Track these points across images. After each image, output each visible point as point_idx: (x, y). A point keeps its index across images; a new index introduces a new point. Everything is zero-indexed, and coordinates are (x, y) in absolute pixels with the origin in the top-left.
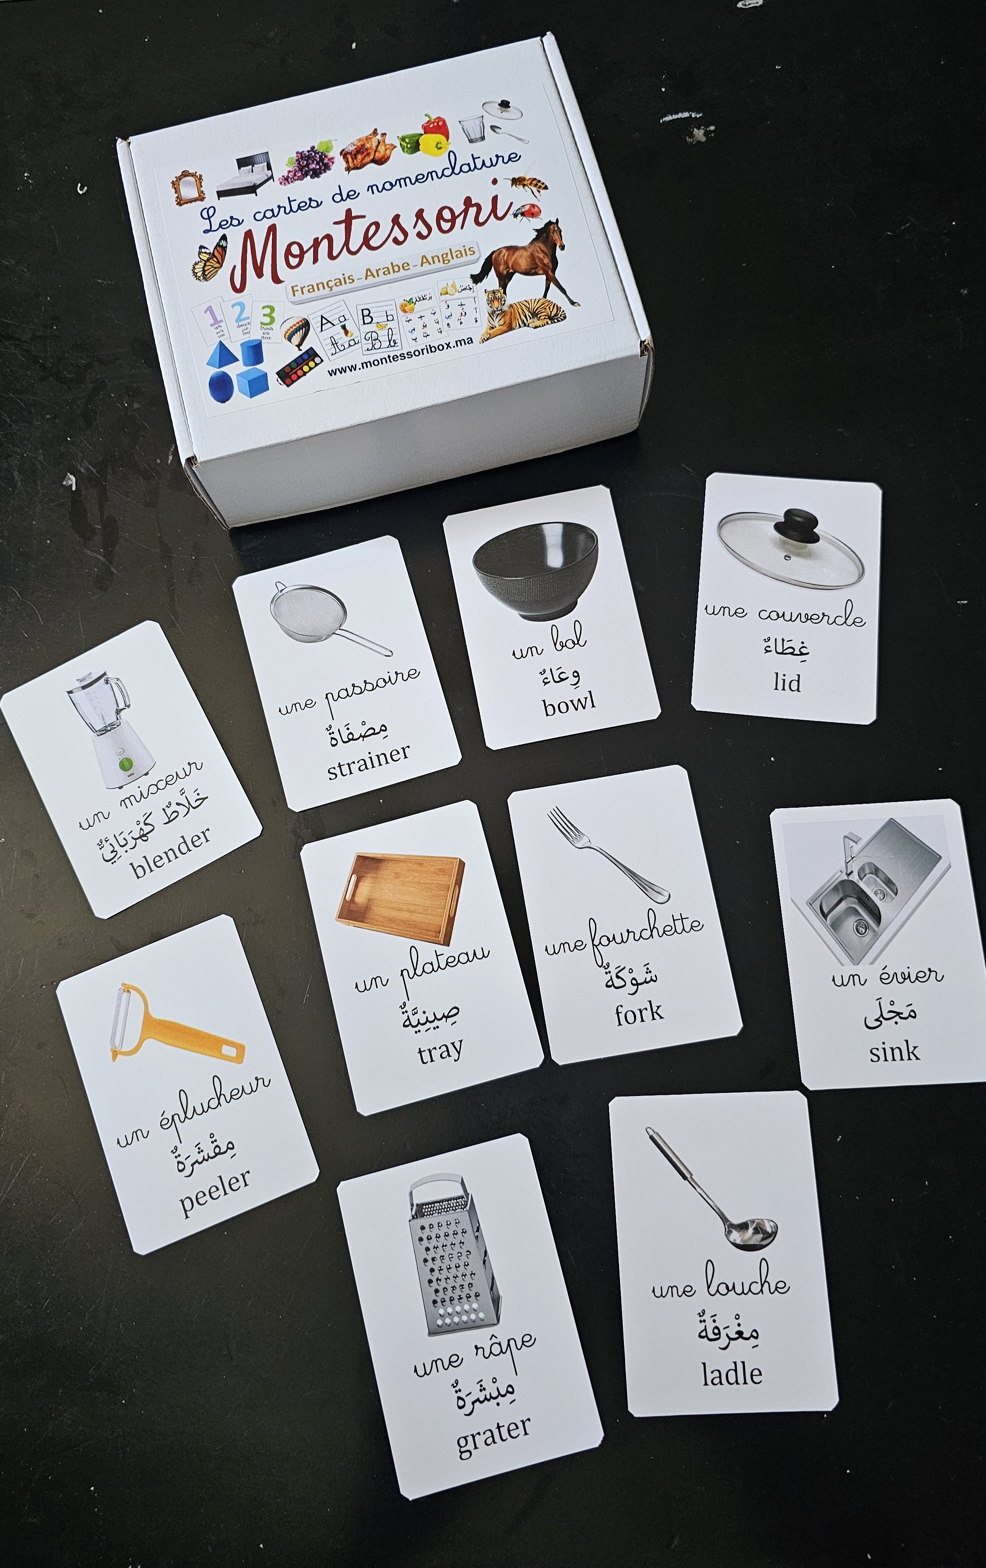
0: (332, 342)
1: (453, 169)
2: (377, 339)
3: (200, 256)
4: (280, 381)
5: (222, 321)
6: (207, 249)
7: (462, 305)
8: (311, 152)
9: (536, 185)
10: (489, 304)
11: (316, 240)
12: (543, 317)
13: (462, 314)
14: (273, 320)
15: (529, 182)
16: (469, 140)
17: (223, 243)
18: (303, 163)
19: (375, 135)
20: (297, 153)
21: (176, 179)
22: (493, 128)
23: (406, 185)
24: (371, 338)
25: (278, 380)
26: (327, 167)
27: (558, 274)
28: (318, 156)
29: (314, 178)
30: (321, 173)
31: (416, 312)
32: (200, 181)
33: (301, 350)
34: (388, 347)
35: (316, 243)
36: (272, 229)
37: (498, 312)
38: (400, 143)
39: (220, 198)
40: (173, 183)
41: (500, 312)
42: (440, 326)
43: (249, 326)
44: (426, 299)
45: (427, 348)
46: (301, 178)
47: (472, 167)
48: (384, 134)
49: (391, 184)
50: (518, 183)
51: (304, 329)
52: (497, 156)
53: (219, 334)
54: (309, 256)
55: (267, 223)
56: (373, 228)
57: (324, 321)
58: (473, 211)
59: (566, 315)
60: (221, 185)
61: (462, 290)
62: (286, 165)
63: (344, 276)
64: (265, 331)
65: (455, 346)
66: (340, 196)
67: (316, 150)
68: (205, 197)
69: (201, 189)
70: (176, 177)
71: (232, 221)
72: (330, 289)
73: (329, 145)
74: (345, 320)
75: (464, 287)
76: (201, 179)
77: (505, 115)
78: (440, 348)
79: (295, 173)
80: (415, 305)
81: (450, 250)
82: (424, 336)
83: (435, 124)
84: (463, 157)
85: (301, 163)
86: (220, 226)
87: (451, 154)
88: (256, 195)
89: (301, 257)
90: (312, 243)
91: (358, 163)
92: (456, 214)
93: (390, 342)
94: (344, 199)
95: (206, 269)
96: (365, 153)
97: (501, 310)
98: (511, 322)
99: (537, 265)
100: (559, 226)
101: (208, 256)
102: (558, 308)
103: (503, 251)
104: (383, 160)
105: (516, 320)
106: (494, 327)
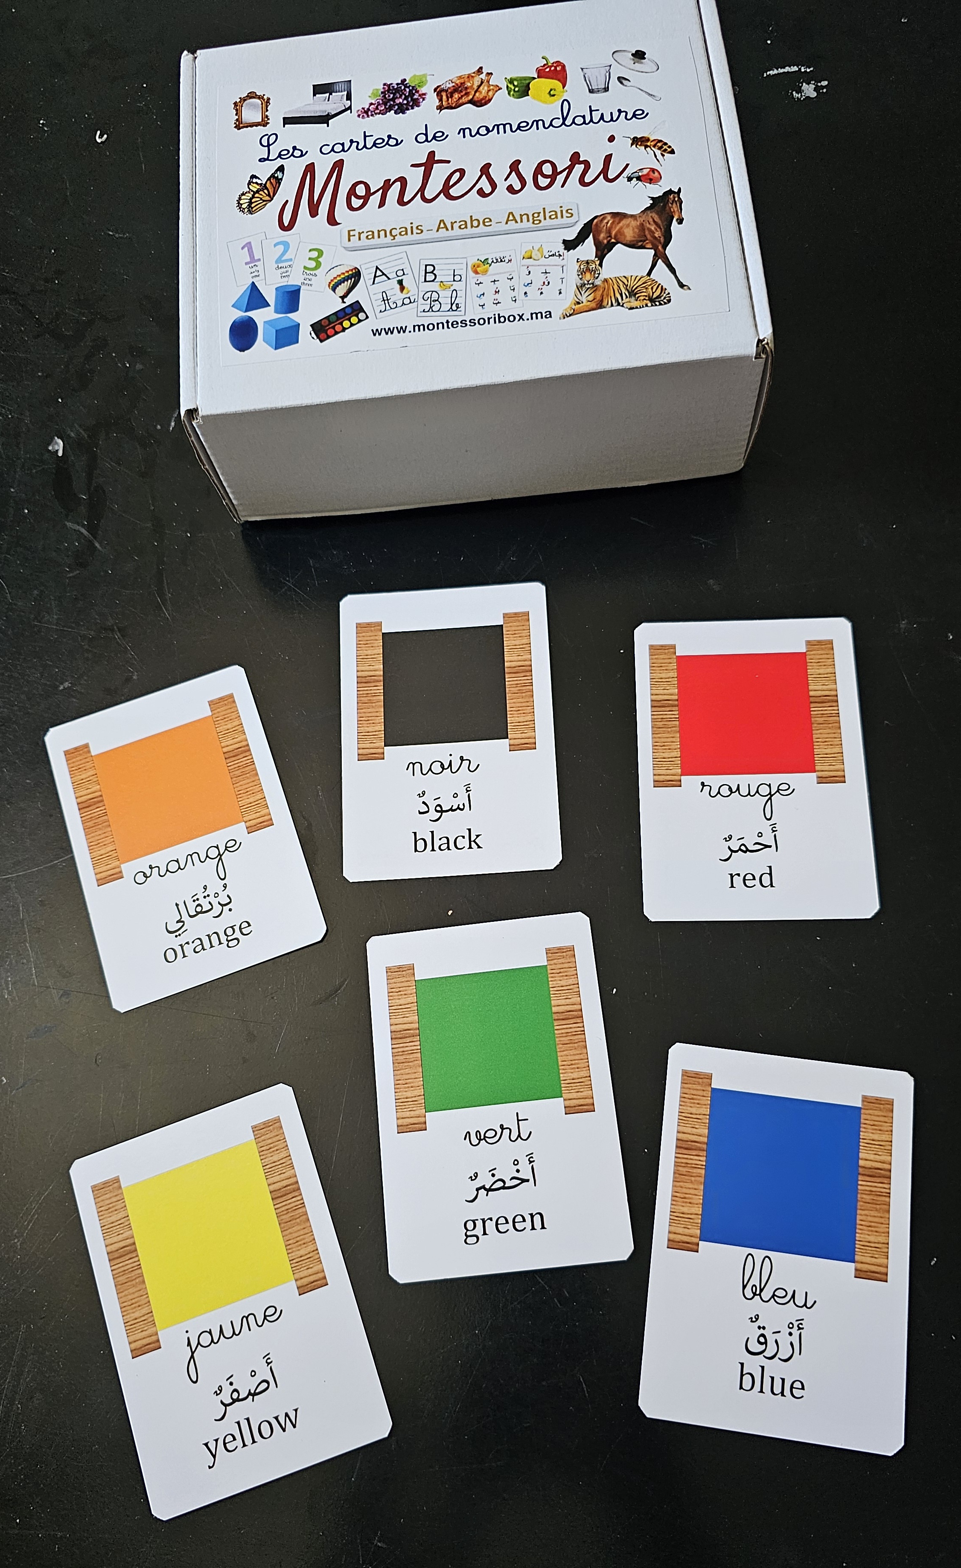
0: (383, 298)
1: (564, 119)
2: (437, 300)
3: (250, 186)
4: (313, 335)
5: (259, 260)
6: (259, 179)
7: (546, 273)
8: (401, 86)
9: (660, 148)
10: (579, 275)
11: (387, 182)
12: (642, 298)
13: (544, 283)
14: (318, 265)
15: (653, 144)
16: (590, 90)
17: (279, 174)
18: (389, 96)
20: (385, 84)
21: (240, 100)
22: (620, 79)
23: (505, 132)
24: (429, 299)
25: (311, 334)
26: (416, 103)
27: (669, 251)
28: (408, 90)
29: (399, 113)
30: (408, 109)
31: (489, 275)
32: (267, 105)
33: (345, 303)
34: (449, 311)
35: (387, 185)
36: (339, 165)
37: (589, 286)
38: (507, 87)
39: (286, 126)
40: (235, 104)
41: (591, 286)
42: (515, 293)
43: (289, 269)
44: (505, 261)
45: (495, 318)
46: (383, 113)
47: (588, 120)
49: (487, 129)
50: (639, 143)
51: (353, 279)
52: (620, 111)
53: (253, 274)
54: (375, 199)
55: (335, 157)
56: (457, 175)
57: (379, 273)
58: (579, 169)
60: (290, 112)
61: (550, 256)
62: (370, 97)
63: (412, 225)
64: (308, 277)
65: (530, 319)
66: (426, 137)
67: (407, 84)
68: (269, 123)
69: (266, 114)
70: (240, 98)
71: (295, 152)
72: (392, 238)
73: (424, 79)
74: (404, 274)
75: (553, 253)
76: (269, 102)
77: (638, 66)
78: (511, 319)
79: (377, 107)
80: (490, 266)
81: (544, 209)
82: (494, 303)
83: (553, 68)
84: (579, 109)
85: (387, 96)
86: (280, 156)
87: (566, 104)
88: (328, 126)
89: (366, 199)
90: (382, 185)
92: (558, 171)
93: (452, 306)
94: (429, 140)
95: (253, 201)
96: (464, 92)
97: (593, 284)
98: (602, 299)
99: (645, 236)
100: (681, 196)
101: (258, 187)
102: (663, 290)
103: (609, 217)
104: (483, 102)
105: (609, 298)
106: (581, 302)
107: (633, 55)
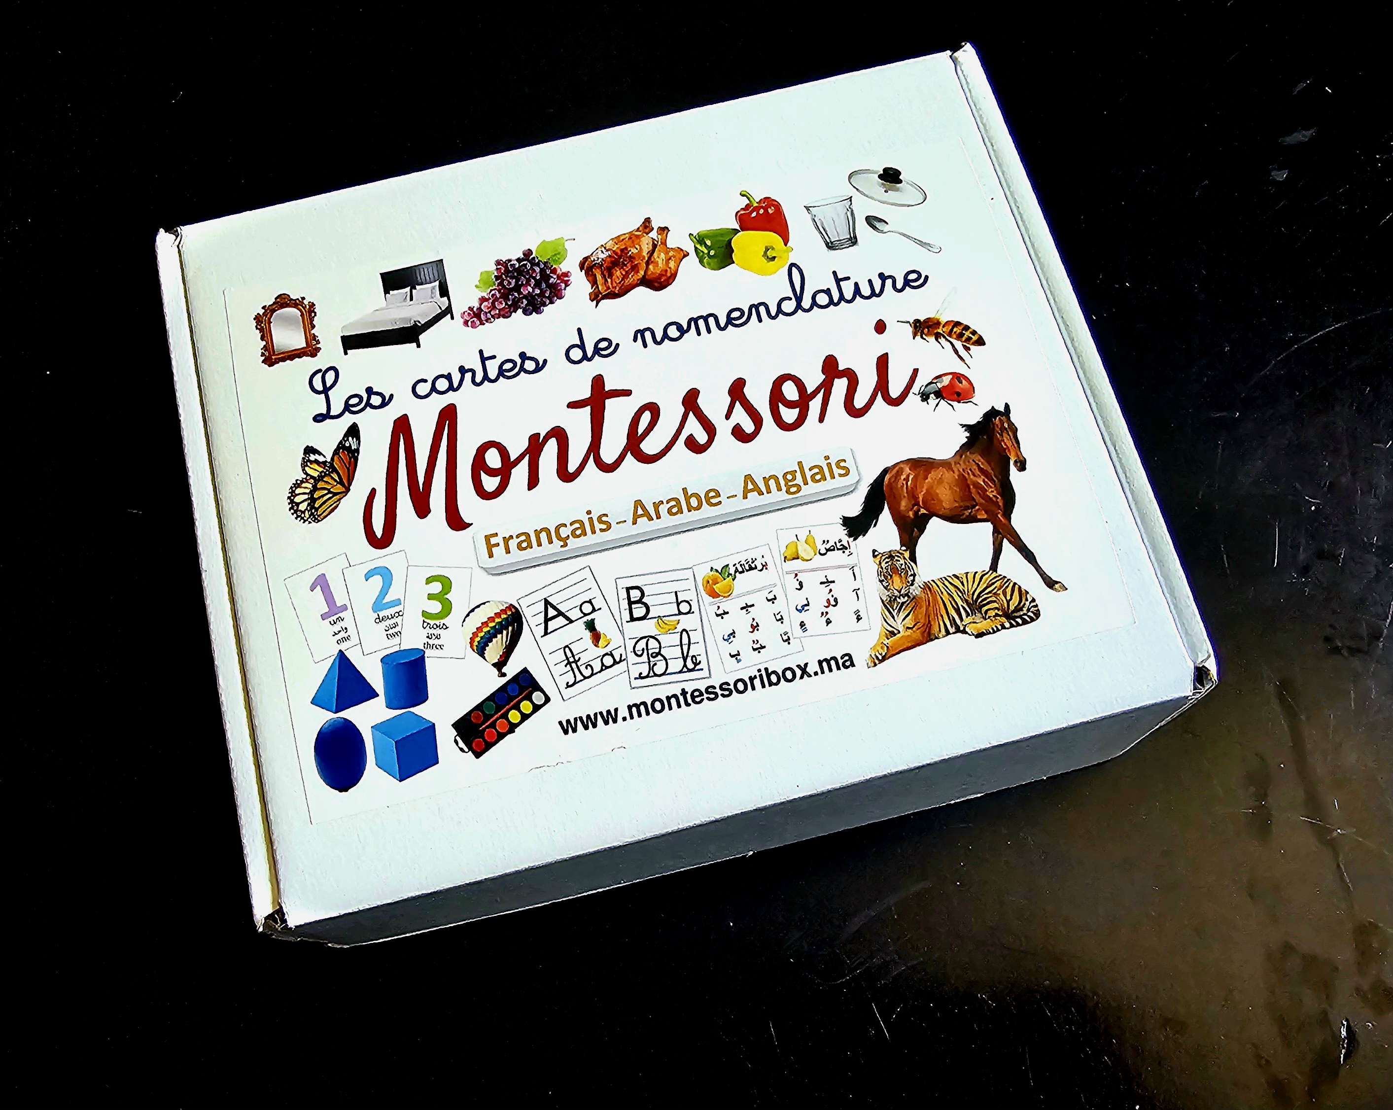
0: (567, 658)
1: (799, 299)
2: (659, 654)
3: (307, 468)
4: (462, 744)
5: (344, 608)
6: (320, 453)
7: (828, 582)
8: (525, 262)
9: (960, 336)
10: (881, 581)
11: (534, 439)
12: (992, 613)
13: (828, 601)
14: (447, 609)
15: (947, 329)
16: (827, 244)
17: (352, 442)
18: (510, 283)
19: (647, 231)
20: (498, 263)
21: (263, 311)
22: (872, 221)
23: (709, 331)
24: (645, 651)
25: (456, 742)
26: (556, 293)
27: (1018, 520)
28: (537, 269)
29: (531, 314)
30: (545, 305)
31: (738, 596)
32: (310, 315)
33: (504, 675)
34: (681, 672)
35: (535, 445)
36: (448, 415)
37: (902, 600)
38: (696, 248)
39: (349, 351)
40: (258, 318)
41: (906, 598)
42: (785, 627)
43: (399, 619)
44: (756, 568)
45: (761, 676)
46: (505, 314)
47: (836, 297)
48: (664, 230)
49: (679, 327)
50: (926, 330)
51: (510, 628)
52: (882, 277)
53: (339, 636)
54: (520, 473)
55: (438, 403)
56: (646, 417)
57: (552, 612)
58: (840, 386)
59: (1039, 607)
60: (351, 325)
61: (828, 550)
62: (477, 284)
63: (590, 516)
64: (432, 631)
65: (819, 672)
66: (583, 351)
67: (534, 258)
68: (319, 349)
69: (312, 332)
71: (371, 398)
72: (562, 543)
73: (560, 247)
74: (594, 610)
75: (831, 543)
76: (313, 311)
77: (892, 196)
78: (786, 676)
79: (493, 303)
80: (734, 580)
81: (800, 463)
82: (754, 650)
84: (817, 277)
85: (505, 283)
86: (347, 408)
87: (795, 271)
88: (419, 346)
89: (505, 472)
90: (526, 445)
91: (615, 285)
92: (809, 392)
93: (685, 661)
94: (589, 356)
95: (316, 496)
96: (629, 266)
97: (907, 595)
98: (929, 621)
99: (974, 500)
100: (1012, 419)
101: (320, 470)
102: (1023, 594)
103: (907, 470)
104: (663, 280)
105: (940, 618)
106: (896, 632)
107: (880, 177)
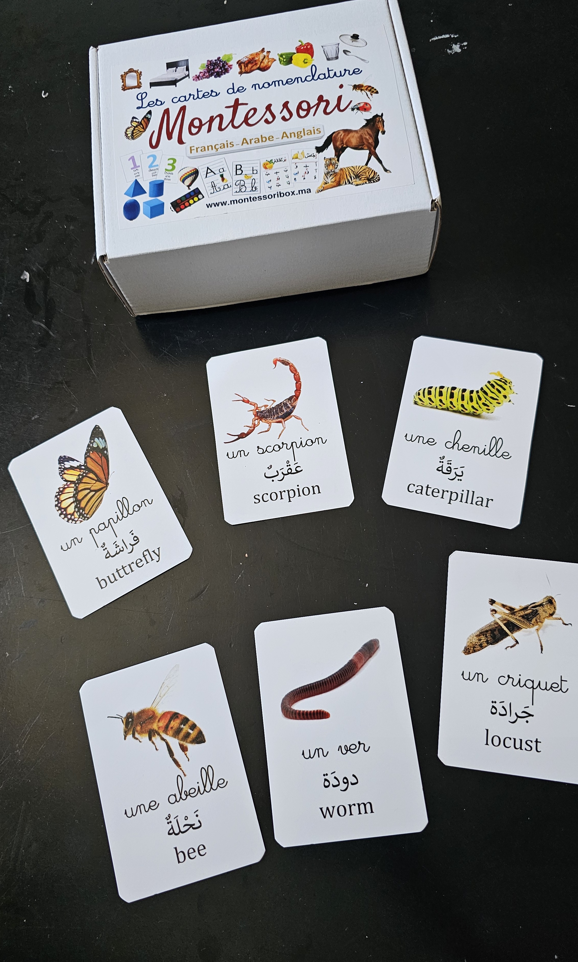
0: (212, 185)
1: (313, 76)
2: (244, 185)
3: (132, 123)
5: (139, 166)
6: (137, 119)
7: (306, 166)
8: (217, 61)
9: (370, 91)
10: (326, 167)
11: (212, 117)
12: (363, 179)
13: (306, 172)
14: (174, 168)
15: (365, 88)
16: (327, 59)
17: (149, 116)
18: (211, 67)
19: (263, 52)
20: (208, 61)
21: (124, 73)
22: (345, 52)
23: (279, 85)
24: (239, 185)
25: (171, 208)
26: (227, 71)
27: (378, 150)
28: (221, 63)
29: (217, 77)
30: (222, 75)
31: (274, 169)
32: (140, 76)
33: (190, 189)
34: (251, 191)
35: (212, 119)
36: (183, 109)
37: (332, 173)
38: (279, 58)
39: (152, 87)
40: (122, 76)
41: (333, 173)
42: (289, 179)
43: (157, 171)
44: (282, 161)
45: (278, 194)
46: (208, 77)
47: (327, 76)
48: (269, 52)
49: (269, 84)
50: (358, 88)
51: (194, 175)
52: (345, 70)
53: (136, 175)
54: (205, 128)
55: (181, 105)
56: (252, 112)
57: (209, 171)
58: (323, 105)
59: (380, 178)
60: (153, 79)
61: (308, 157)
62: (199, 68)
63: (227, 142)
64: (168, 175)
65: (298, 194)
66: (233, 90)
67: (221, 60)
68: (141, 86)
69: (140, 81)
70: (124, 72)
71: (157, 102)
72: (216, 150)
73: (231, 57)
74: (224, 171)
75: (310, 154)
76: (141, 74)
77: (355, 43)
78: (287, 194)
79: (204, 74)
80: (273, 164)
81: (304, 129)
82: (277, 186)
83: (305, 47)
84: (322, 70)
85: (209, 67)
86: (149, 105)
87: (314, 67)
88: (176, 86)
89: (200, 128)
90: (209, 119)
91: (248, 69)
92: (311, 107)
93: (252, 188)
94: (235, 92)
95: (134, 132)
96: (254, 63)
97: (334, 172)
98: (340, 180)
99: (364, 142)
100: (383, 118)
101: (137, 124)
102: (375, 173)
103: (342, 132)
104: (266, 68)
105: (344, 179)
106: (327, 183)
107: (351, 37)
